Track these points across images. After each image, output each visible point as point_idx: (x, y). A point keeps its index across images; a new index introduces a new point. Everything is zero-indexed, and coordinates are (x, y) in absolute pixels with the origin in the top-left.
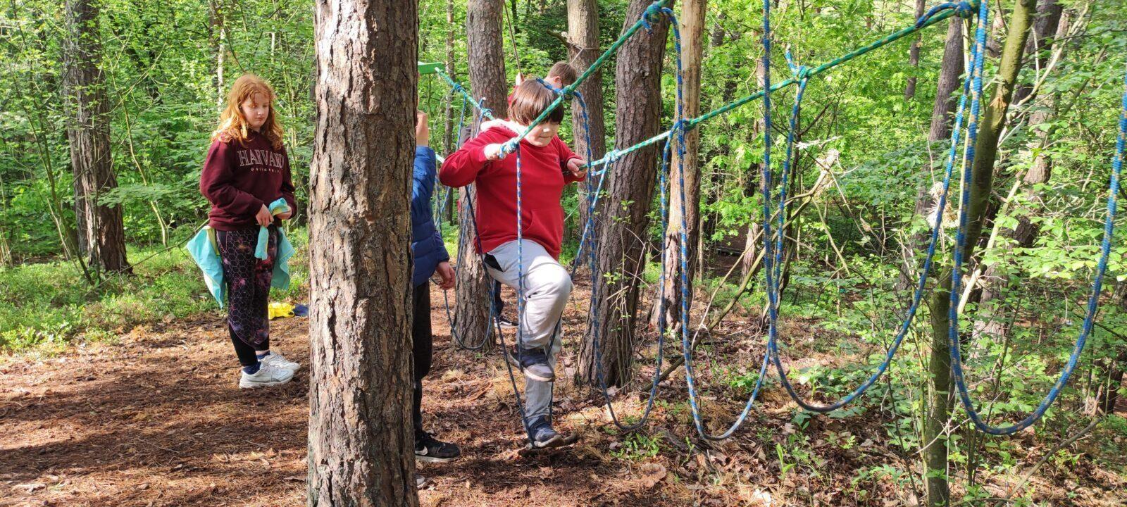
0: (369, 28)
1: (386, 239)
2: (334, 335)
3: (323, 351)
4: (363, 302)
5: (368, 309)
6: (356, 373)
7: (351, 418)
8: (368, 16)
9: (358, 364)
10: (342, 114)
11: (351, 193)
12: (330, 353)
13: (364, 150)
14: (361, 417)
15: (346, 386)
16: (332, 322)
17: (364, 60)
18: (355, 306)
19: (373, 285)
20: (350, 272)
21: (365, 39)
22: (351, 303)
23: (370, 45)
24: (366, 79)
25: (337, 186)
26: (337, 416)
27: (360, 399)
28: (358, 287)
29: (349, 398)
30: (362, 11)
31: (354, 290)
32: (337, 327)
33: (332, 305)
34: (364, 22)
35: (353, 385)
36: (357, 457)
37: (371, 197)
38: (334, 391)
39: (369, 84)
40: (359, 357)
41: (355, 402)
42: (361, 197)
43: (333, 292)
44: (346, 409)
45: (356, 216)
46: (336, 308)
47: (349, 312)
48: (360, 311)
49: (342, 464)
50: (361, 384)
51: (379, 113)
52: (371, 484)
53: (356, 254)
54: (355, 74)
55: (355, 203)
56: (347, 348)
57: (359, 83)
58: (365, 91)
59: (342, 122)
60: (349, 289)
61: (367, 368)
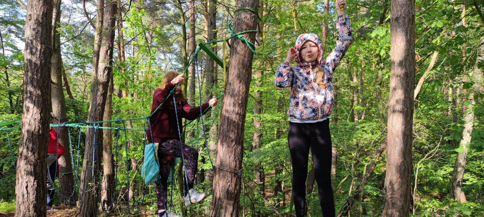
0: (41, 115)
1: (42, 164)
2: (27, 191)
3: (23, 196)
4: (36, 181)
5: (37, 182)
6: (34, 200)
7: (32, 212)
8: (40, 113)
9: (34, 197)
11: (34, 154)
12: (26, 196)
13: (38, 143)
14: (35, 211)
15: (31, 203)
16: (27, 187)
17: (39, 123)
18: (34, 182)
19: (39, 176)
20: (33, 173)
21: (39, 118)
22: (33, 181)
23: (40, 119)
24: (39, 127)
25: (30, 153)
26: (27, 212)
27: (35, 206)
28: (35, 177)
30: (39, 112)
31: (34, 178)
32: (28, 188)
33: (27, 183)
35: (33, 203)
37: (39, 154)
38: (26, 206)
39: (40, 128)
40: (35, 195)
41: (33, 207)
43: (27, 179)
44: (30, 209)
45: (35, 159)
46: (28, 183)
48: (35, 183)
50: (35, 202)
51: (43, 134)
53: (35, 169)
54: (36, 126)
55: (35, 156)
56: (31, 193)
57: (37, 128)
58: (39, 130)
59: (32, 137)
60: (32, 179)
61: (37, 198)
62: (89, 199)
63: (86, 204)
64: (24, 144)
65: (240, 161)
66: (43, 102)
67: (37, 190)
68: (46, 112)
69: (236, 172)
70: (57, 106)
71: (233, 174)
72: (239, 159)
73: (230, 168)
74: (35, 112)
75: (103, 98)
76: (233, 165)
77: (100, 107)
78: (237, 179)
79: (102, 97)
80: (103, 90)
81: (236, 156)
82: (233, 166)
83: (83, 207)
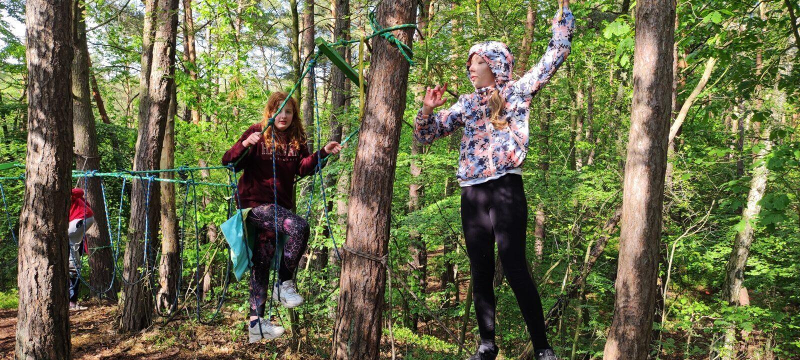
0: (56, 160)
1: (61, 240)
2: (37, 282)
3: (31, 290)
4: (52, 266)
5: (53, 269)
6: (48, 297)
7: (46, 317)
8: (56, 156)
9: (49, 293)
10: (43, 192)
11: (46, 223)
12: (35, 291)
13: (53, 205)
14: (51, 316)
15: (43, 303)
16: (36, 277)
17: (54, 172)
18: (48, 269)
19: (56, 259)
20: (46, 254)
21: (54, 164)
22: (46, 267)
23: (56, 166)
24: (55, 178)
25: (40, 220)
26: (38, 318)
27: (51, 308)
28: (50, 261)
29: (45, 308)
30: (53, 154)
31: (47, 262)
32: (39, 279)
33: (36, 269)
34: (54, 158)
35: (47, 302)
36: (49, 334)
37: (55, 224)
38: (37, 307)
39: (56, 180)
40: (50, 290)
41: (48, 309)
42: (51, 224)
43: (37, 264)
44: (43, 312)
45: (49, 232)
46: (39, 270)
47: (45, 271)
48: (50, 270)
49: (41, 338)
50: (50, 301)
51: (60, 190)
52: (55, 346)
53: (49, 247)
54: (49, 177)
55: (48, 227)
56: (44, 286)
57: (51, 180)
58: (54, 183)
59: (43, 195)
60: (45, 262)
61: (53, 295)
62: (138, 293)
63: (134, 302)
64: (31, 207)
65: (384, 242)
66: (59, 138)
67: (54, 281)
68: (64, 153)
69: (379, 259)
70: (82, 135)
71: (373, 263)
72: (383, 238)
73: (368, 253)
74: (47, 154)
75: (160, 128)
76: (374, 246)
77: (154, 144)
78: (379, 270)
79: (158, 127)
80: (160, 115)
81: (378, 233)
82: (373, 249)
83: (129, 306)
